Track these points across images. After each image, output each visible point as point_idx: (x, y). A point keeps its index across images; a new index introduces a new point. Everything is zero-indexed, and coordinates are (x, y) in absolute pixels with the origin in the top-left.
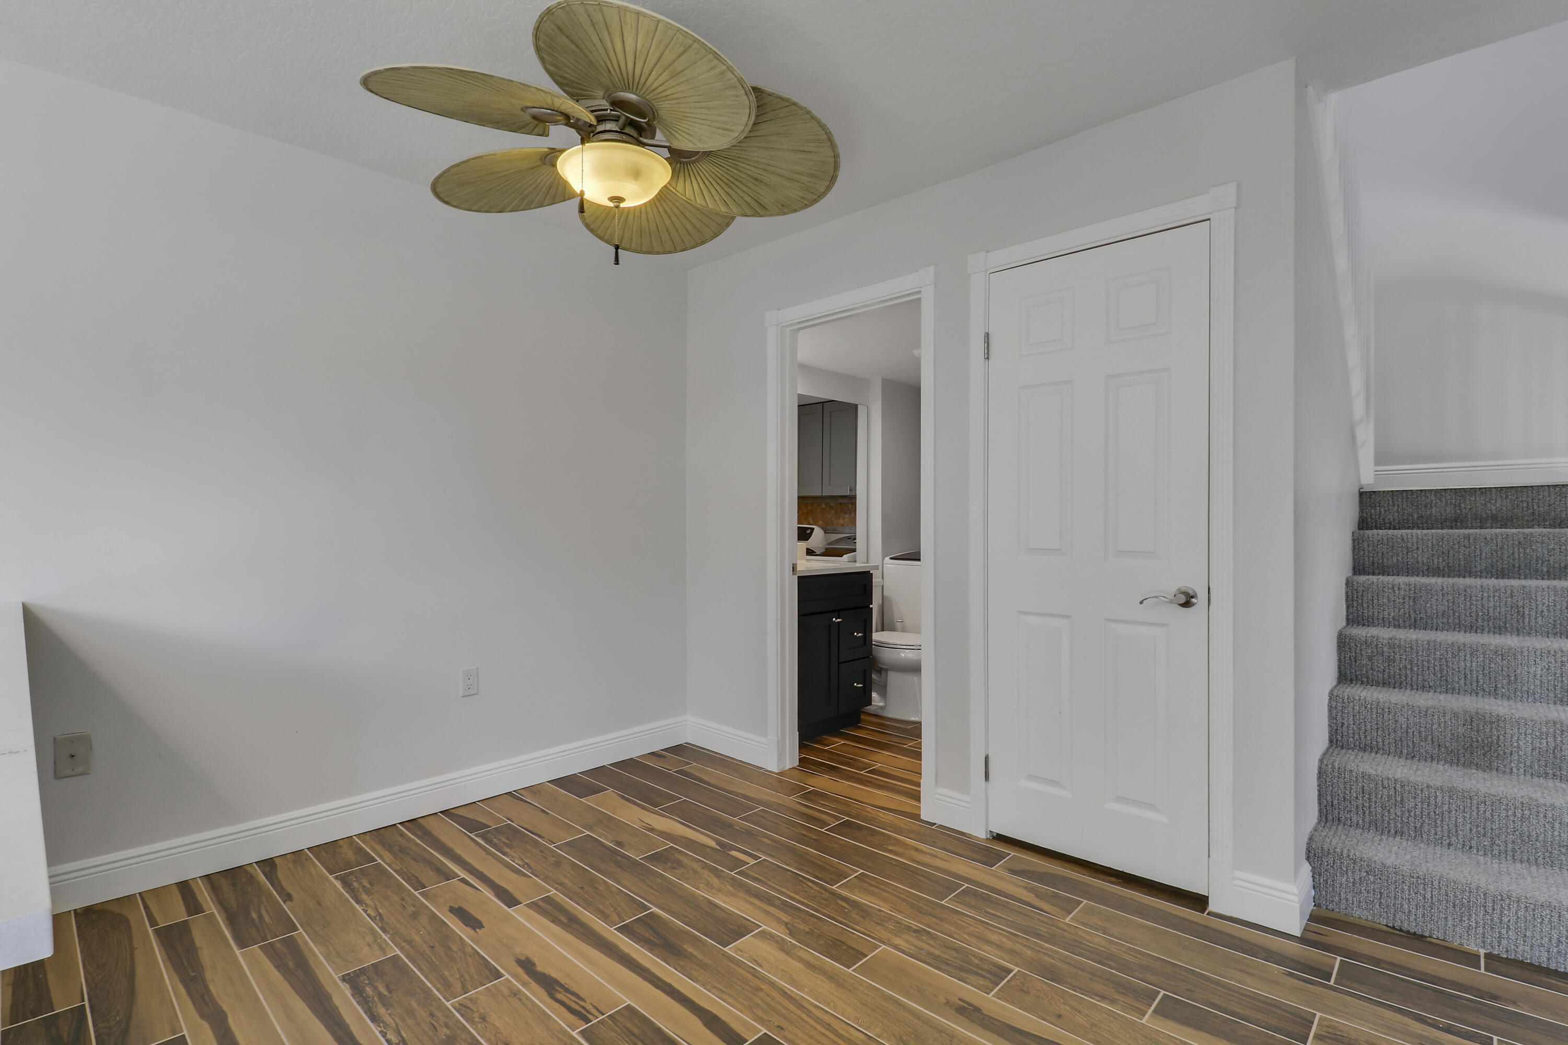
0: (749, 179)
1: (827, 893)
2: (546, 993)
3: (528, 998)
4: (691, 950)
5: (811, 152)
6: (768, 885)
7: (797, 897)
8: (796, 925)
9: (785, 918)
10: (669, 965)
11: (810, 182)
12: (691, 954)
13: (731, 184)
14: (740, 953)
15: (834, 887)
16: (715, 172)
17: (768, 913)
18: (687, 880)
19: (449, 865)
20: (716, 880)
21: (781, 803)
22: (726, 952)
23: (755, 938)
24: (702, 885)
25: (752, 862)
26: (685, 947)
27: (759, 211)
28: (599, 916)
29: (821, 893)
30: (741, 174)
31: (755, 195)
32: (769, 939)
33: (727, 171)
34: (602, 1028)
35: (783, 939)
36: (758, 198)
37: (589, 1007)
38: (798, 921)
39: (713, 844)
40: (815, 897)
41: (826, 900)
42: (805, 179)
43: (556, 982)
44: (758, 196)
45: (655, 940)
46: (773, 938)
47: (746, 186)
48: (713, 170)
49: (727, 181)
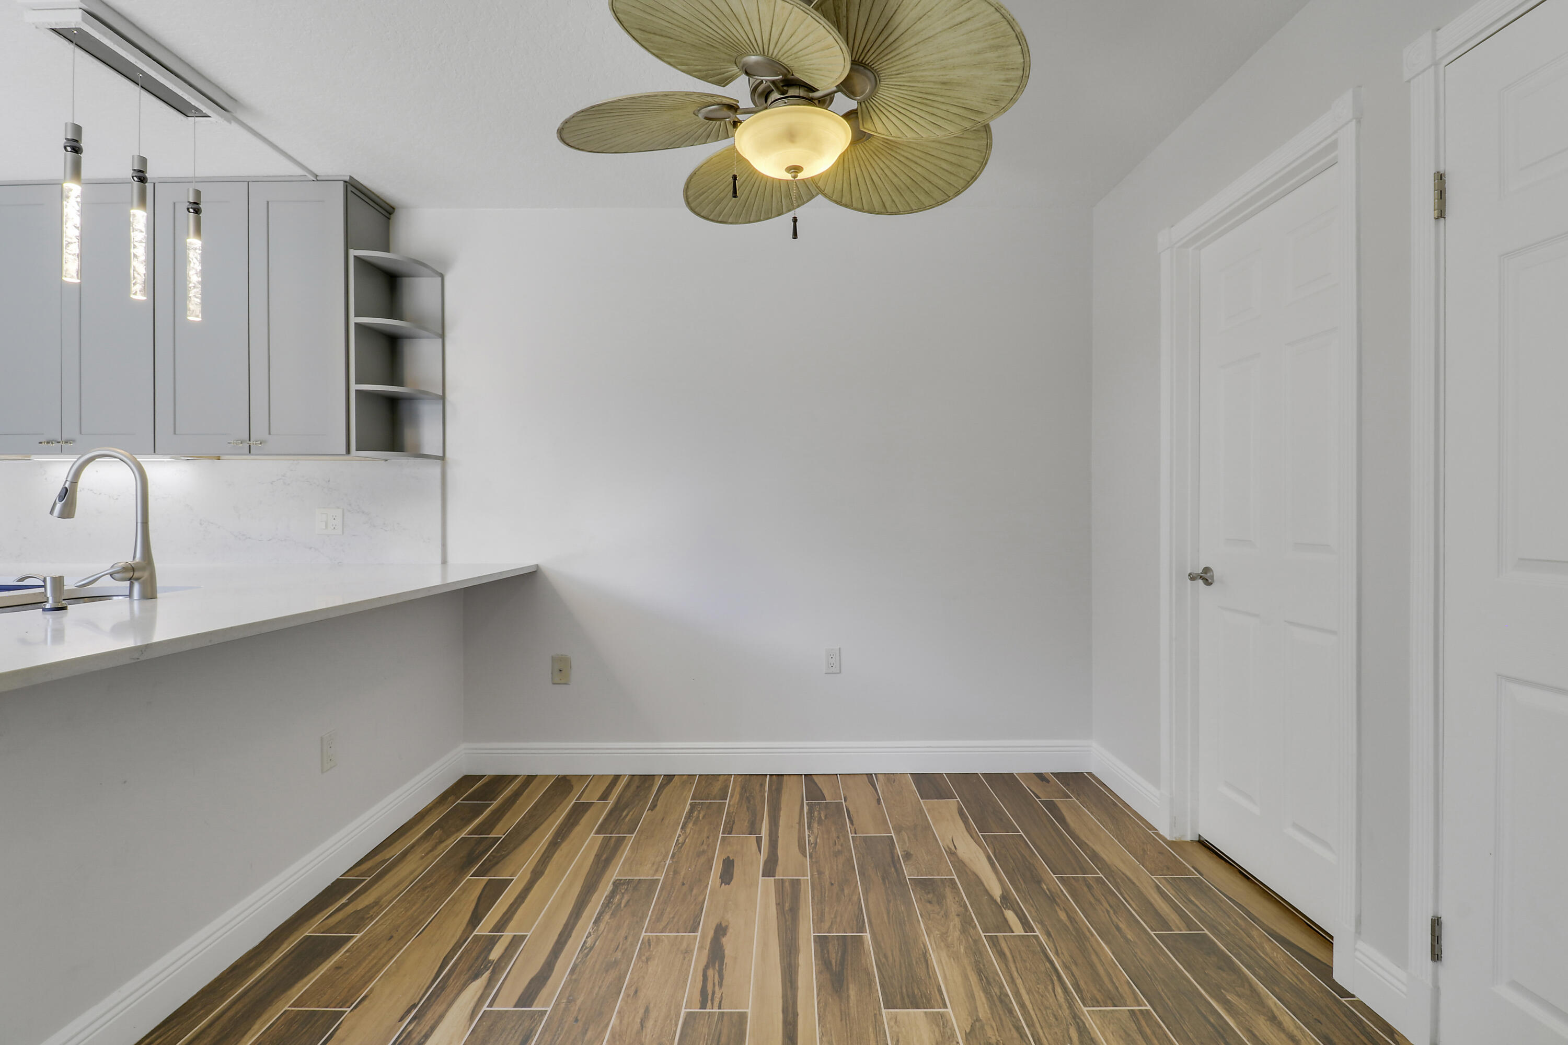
0: (936, 86)
1: (1067, 1012)
2: (705, 964)
3: (690, 961)
4: (852, 993)
5: (969, 19)
6: (1007, 966)
7: (1025, 997)
8: (987, 1028)
9: (983, 1011)
10: (818, 995)
11: (999, 57)
12: (848, 996)
13: (925, 101)
14: (892, 1023)
15: (1085, 1009)
16: (902, 96)
17: (971, 997)
18: (929, 919)
19: (764, 821)
20: (957, 934)
21: (1132, 877)
22: (881, 1014)
23: (926, 1017)
24: (937, 932)
25: (1019, 930)
26: (851, 986)
27: (977, 119)
28: (815, 917)
29: (1060, 1007)
30: (926, 85)
31: (958, 102)
32: (938, 1025)
33: (910, 89)
34: (704, 1020)
35: (953, 1035)
36: (963, 103)
37: (718, 995)
38: (994, 1024)
39: (997, 892)
40: (1046, 1008)
41: (1057, 1019)
42: (991, 55)
43: (722, 958)
44: (962, 101)
45: (834, 964)
46: (945, 1026)
47: (942, 96)
48: (898, 94)
49: (919, 100)
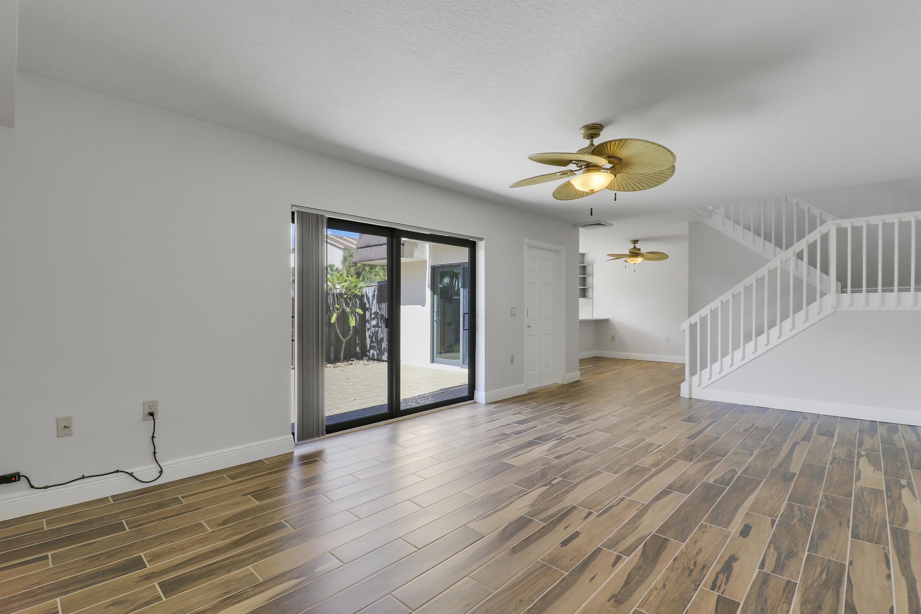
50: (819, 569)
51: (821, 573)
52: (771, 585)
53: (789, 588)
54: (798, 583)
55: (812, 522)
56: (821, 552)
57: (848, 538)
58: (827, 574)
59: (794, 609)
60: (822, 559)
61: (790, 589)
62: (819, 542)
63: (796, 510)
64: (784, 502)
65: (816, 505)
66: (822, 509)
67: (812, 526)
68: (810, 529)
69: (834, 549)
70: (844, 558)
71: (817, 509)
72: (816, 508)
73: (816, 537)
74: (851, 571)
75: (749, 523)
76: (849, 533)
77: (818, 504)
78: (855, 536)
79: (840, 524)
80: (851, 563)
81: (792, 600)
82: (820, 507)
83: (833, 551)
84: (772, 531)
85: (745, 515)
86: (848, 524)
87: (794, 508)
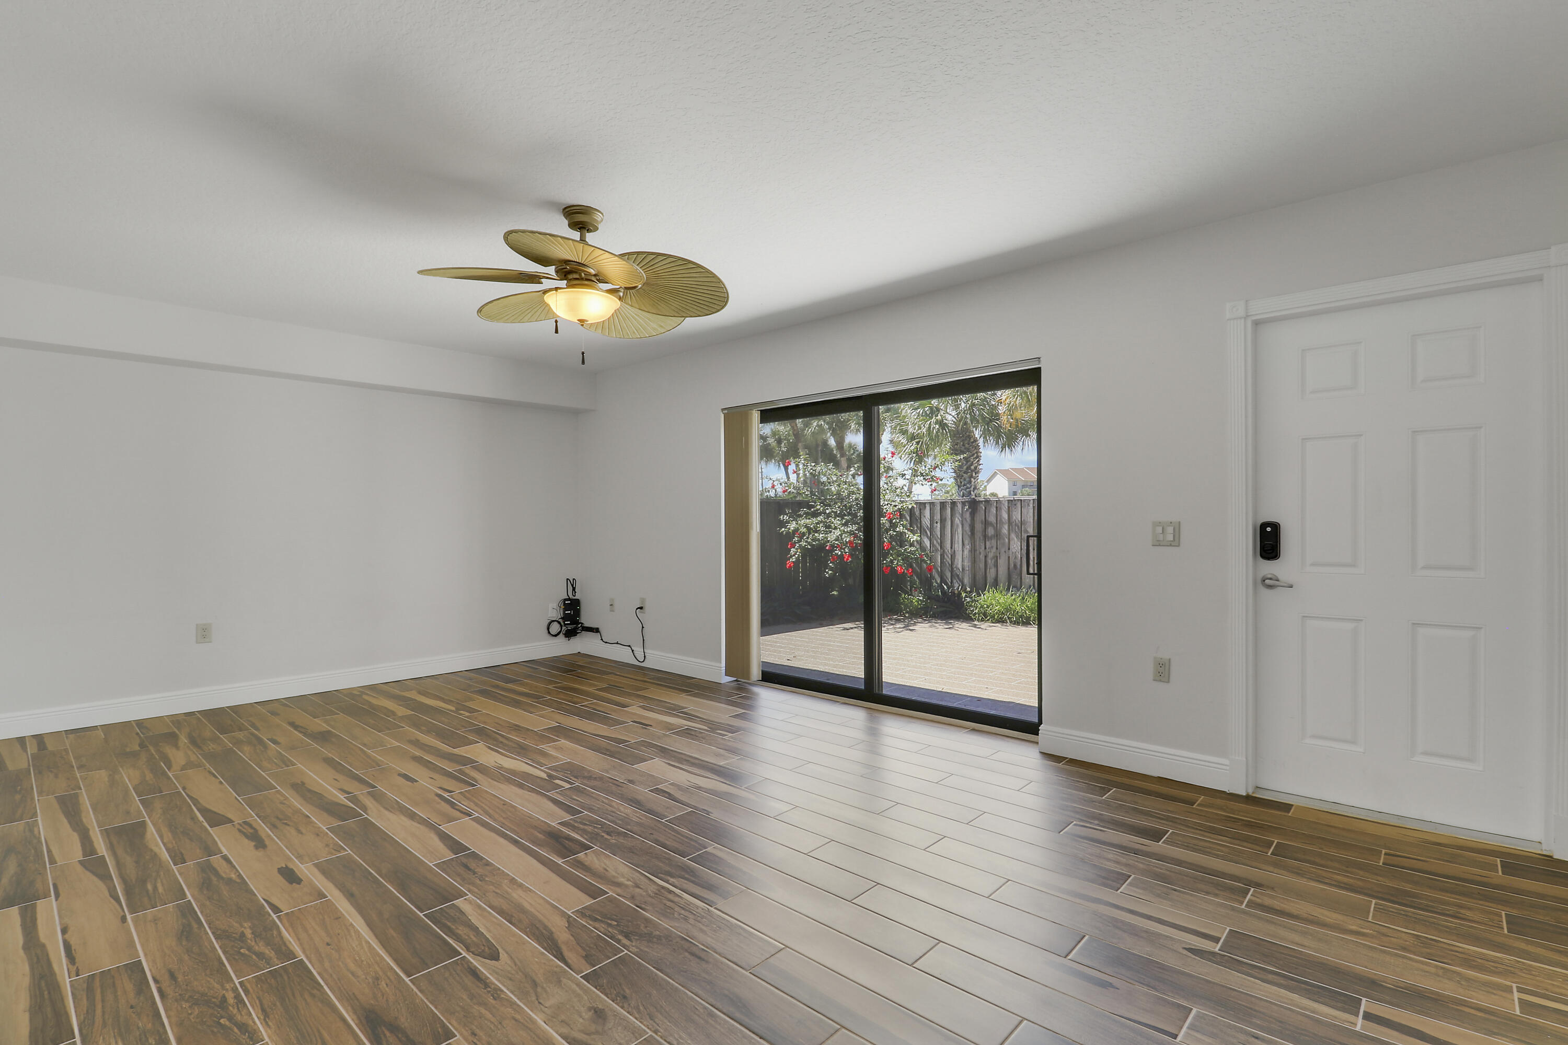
50: (160, 890)
51: (155, 888)
52: (198, 851)
53: (179, 858)
54: (174, 867)
55: (220, 947)
56: (171, 910)
57: (146, 955)
58: (147, 891)
59: (160, 849)
60: (165, 902)
61: (177, 858)
62: (184, 921)
63: (267, 952)
64: (304, 951)
65: (246, 992)
66: (227, 986)
67: (216, 939)
68: (213, 933)
69: (156, 924)
70: (136, 921)
71: (236, 982)
72: (239, 982)
73: (195, 926)
74: (120, 910)
75: (301, 886)
76: (149, 965)
77: (246, 995)
78: (136, 968)
79: (172, 976)
80: (124, 919)
81: (168, 853)
82: (235, 990)
83: (156, 922)
84: (260, 895)
85: (321, 890)
86: (158, 986)
87: (273, 953)
